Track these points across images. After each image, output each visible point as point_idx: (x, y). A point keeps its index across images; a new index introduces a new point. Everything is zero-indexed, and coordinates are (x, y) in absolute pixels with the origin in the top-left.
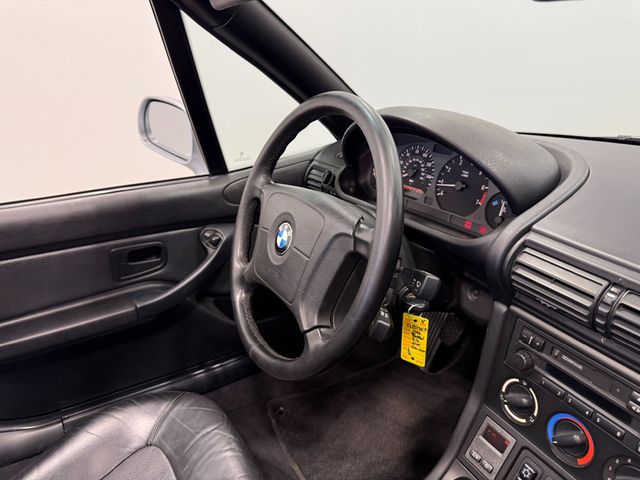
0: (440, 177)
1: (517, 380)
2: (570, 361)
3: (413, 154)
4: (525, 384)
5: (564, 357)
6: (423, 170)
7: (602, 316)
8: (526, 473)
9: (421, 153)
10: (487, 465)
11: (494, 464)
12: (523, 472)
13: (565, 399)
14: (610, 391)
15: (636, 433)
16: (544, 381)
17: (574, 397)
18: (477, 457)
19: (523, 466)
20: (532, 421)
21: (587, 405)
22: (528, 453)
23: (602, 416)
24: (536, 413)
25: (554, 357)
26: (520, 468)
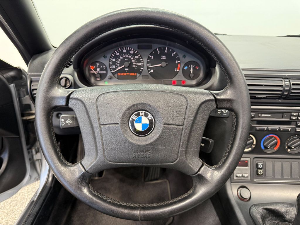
0: (148, 63)
2: (265, 115)
3: (121, 53)
5: (263, 115)
6: (133, 61)
7: (286, 91)
8: (260, 166)
9: (128, 52)
10: (246, 175)
11: (247, 172)
12: (259, 167)
13: (268, 130)
14: (282, 118)
15: (294, 126)
16: (258, 128)
17: (271, 127)
18: (240, 175)
19: (257, 165)
20: (254, 146)
21: (276, 127)
22: (256, 159)
23: (283, 127)
24: (255, 143)
25: (259, 117)
26: (256, 167)
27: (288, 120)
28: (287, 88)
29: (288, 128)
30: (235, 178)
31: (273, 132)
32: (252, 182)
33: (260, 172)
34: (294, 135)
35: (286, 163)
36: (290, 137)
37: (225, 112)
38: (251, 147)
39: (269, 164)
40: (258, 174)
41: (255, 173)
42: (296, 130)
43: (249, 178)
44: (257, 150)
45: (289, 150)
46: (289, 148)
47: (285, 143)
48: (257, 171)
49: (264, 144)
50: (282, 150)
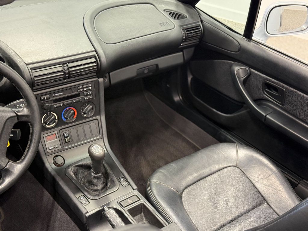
1: (46, 114)
2: (58, 94)
4: (49, 113)
5: (56, 95)
7: (67, 74)
10: (57, 146)
11: (58, 144)
12: (66, 136)
13: (64, 105)
14: (72, 92)
15: (83, 96)
16: (55, 106)
17: (66, 102)
18: (52, 148)
19: (64, 135)
20: (57, 121)
21: (70, 101)
22: (61, 131)
23: (75, 100)
24: (57, 118)
25: (54, 97)
26: (63, 136)
27: (77, 93)
28: (67, 72)
29: (79, 99)
30: (48, 151)
31: (69, 105)
32: (62, 150)
33: (68, 140)
34: (85, 103)
35: (86, 126)
36: (82, 105)
37: (22, 106)
38: (55, 122)
39: (73, 131)
40: (66, 142)
41: (64, 142)
42: (85, 99)
43: (60, 147)
44: (60, 123)
45: (85, 115)
46: (85, 113)
47: (80, 111)
48: (65, 140)
49: (64, 116)
50: (80, 117)
